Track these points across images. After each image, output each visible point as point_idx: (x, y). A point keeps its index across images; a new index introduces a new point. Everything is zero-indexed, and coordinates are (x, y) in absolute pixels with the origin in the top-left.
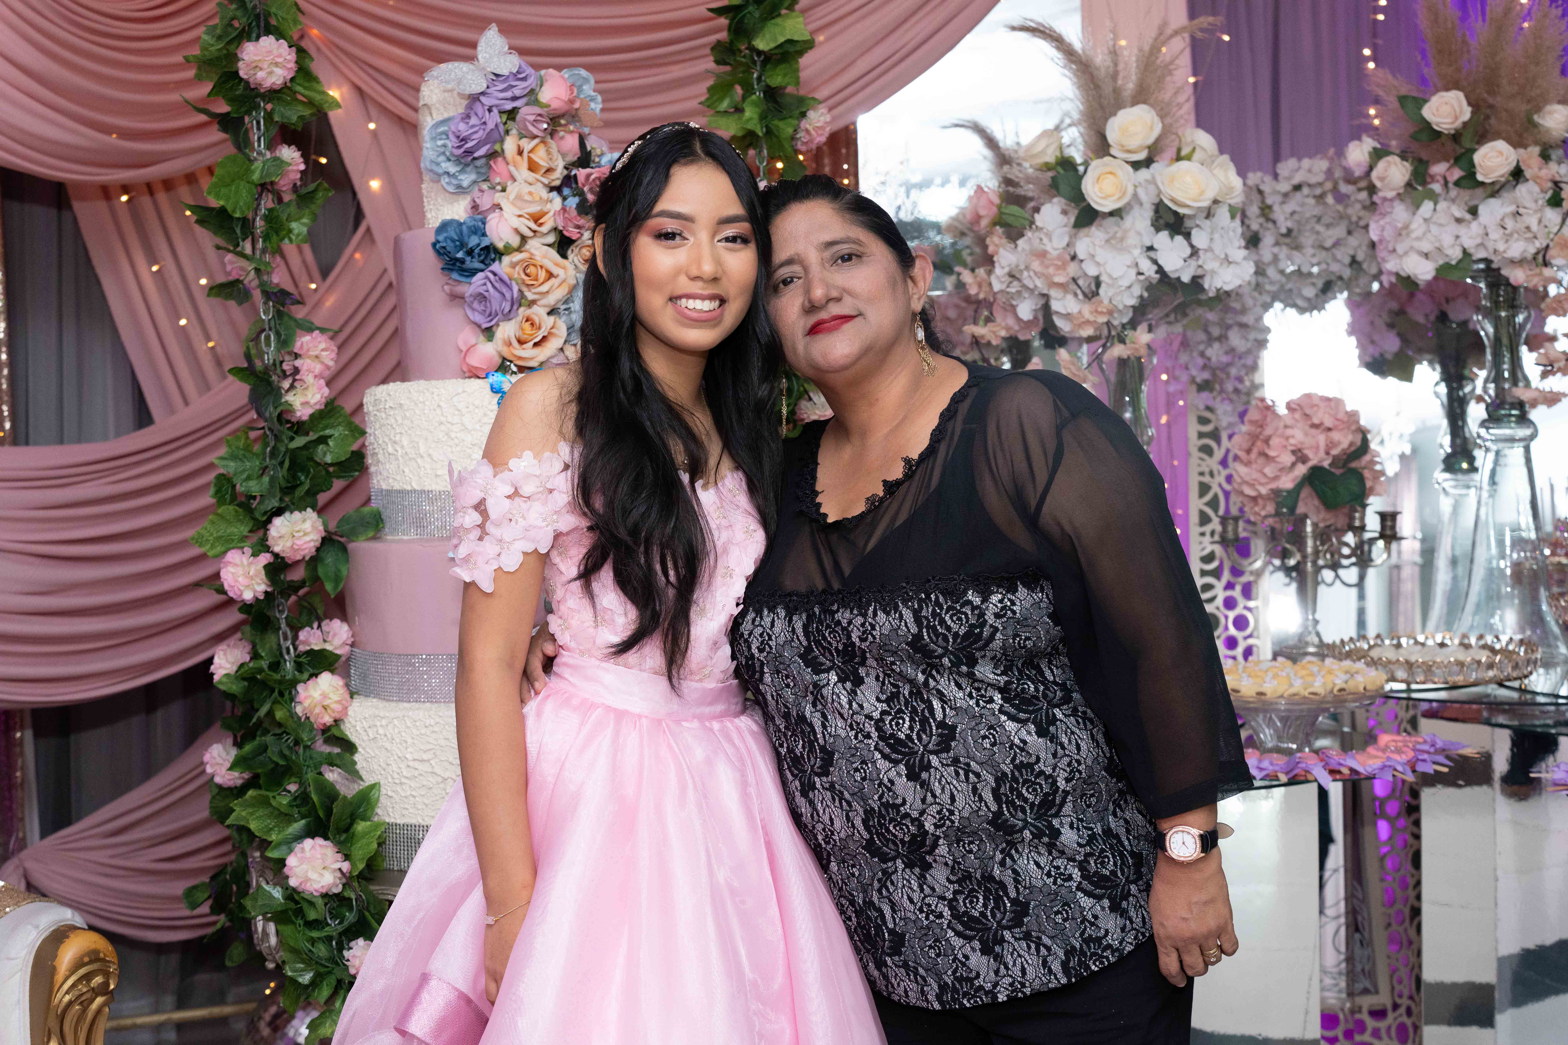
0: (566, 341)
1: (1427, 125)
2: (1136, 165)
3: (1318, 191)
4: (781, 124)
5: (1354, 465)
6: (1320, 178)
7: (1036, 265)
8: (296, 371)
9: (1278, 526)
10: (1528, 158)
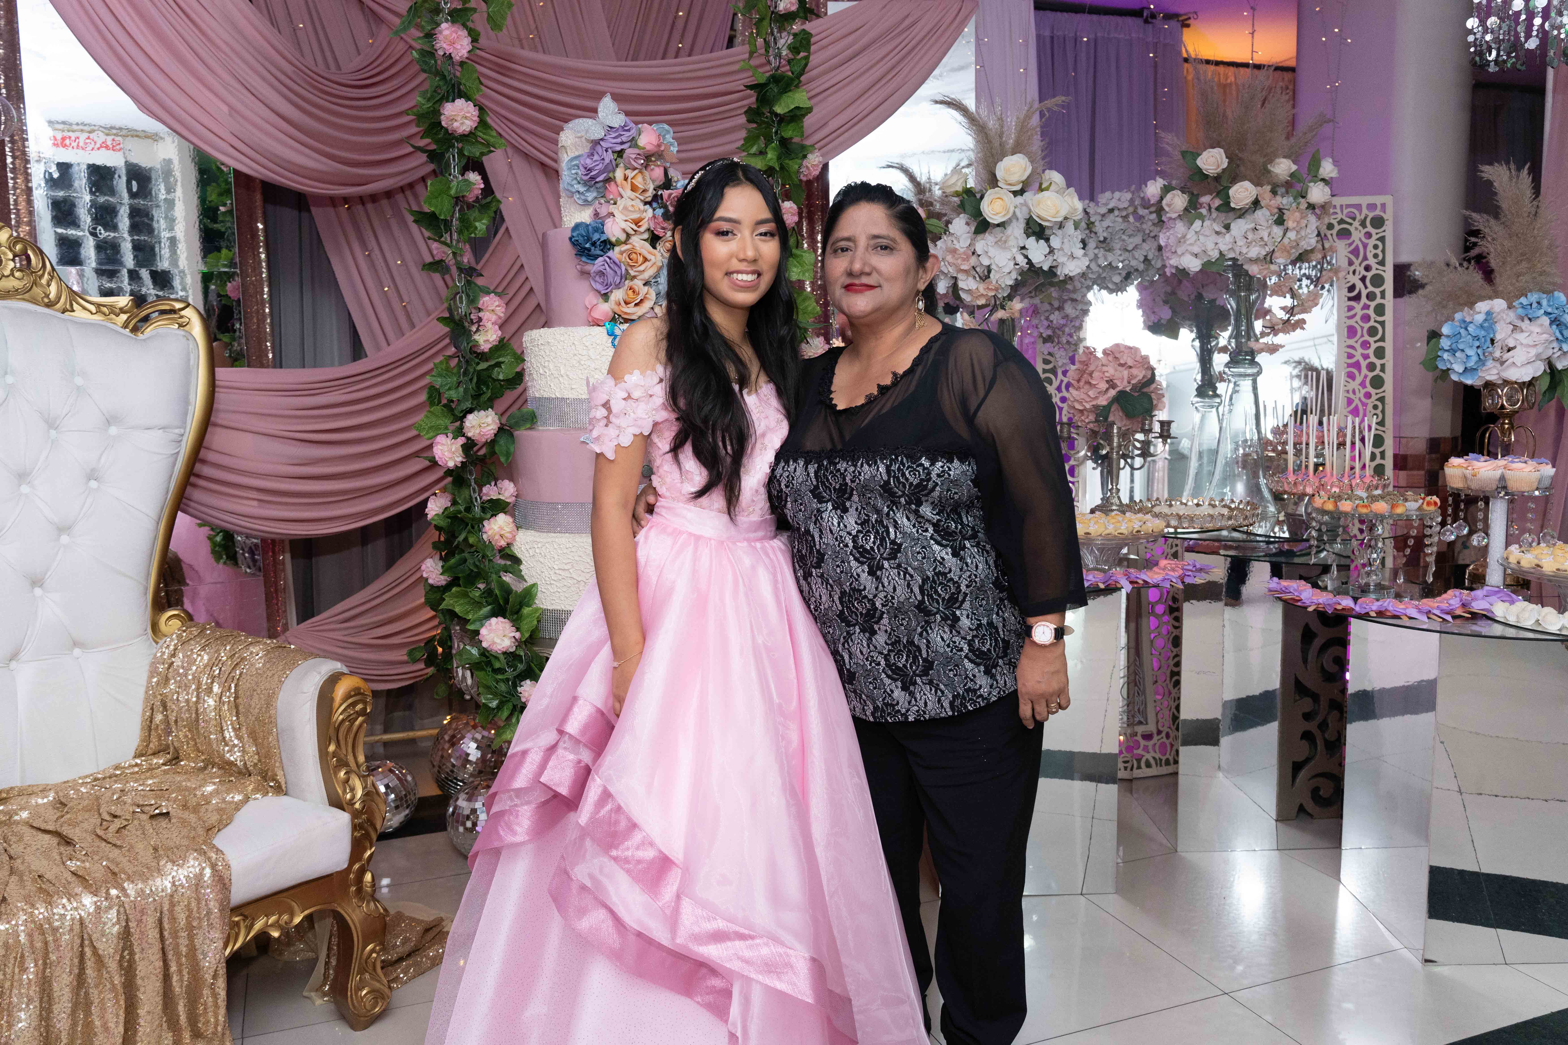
0: (656, 302)
1: (1200, 170)
2: (1015, 193)
3: (1124, 214)
4: (790, 162)
5: (1145, 390)
6: (1126, 205)
7: (949, 258)
9: (1096, 429)
10: (1263, 193)
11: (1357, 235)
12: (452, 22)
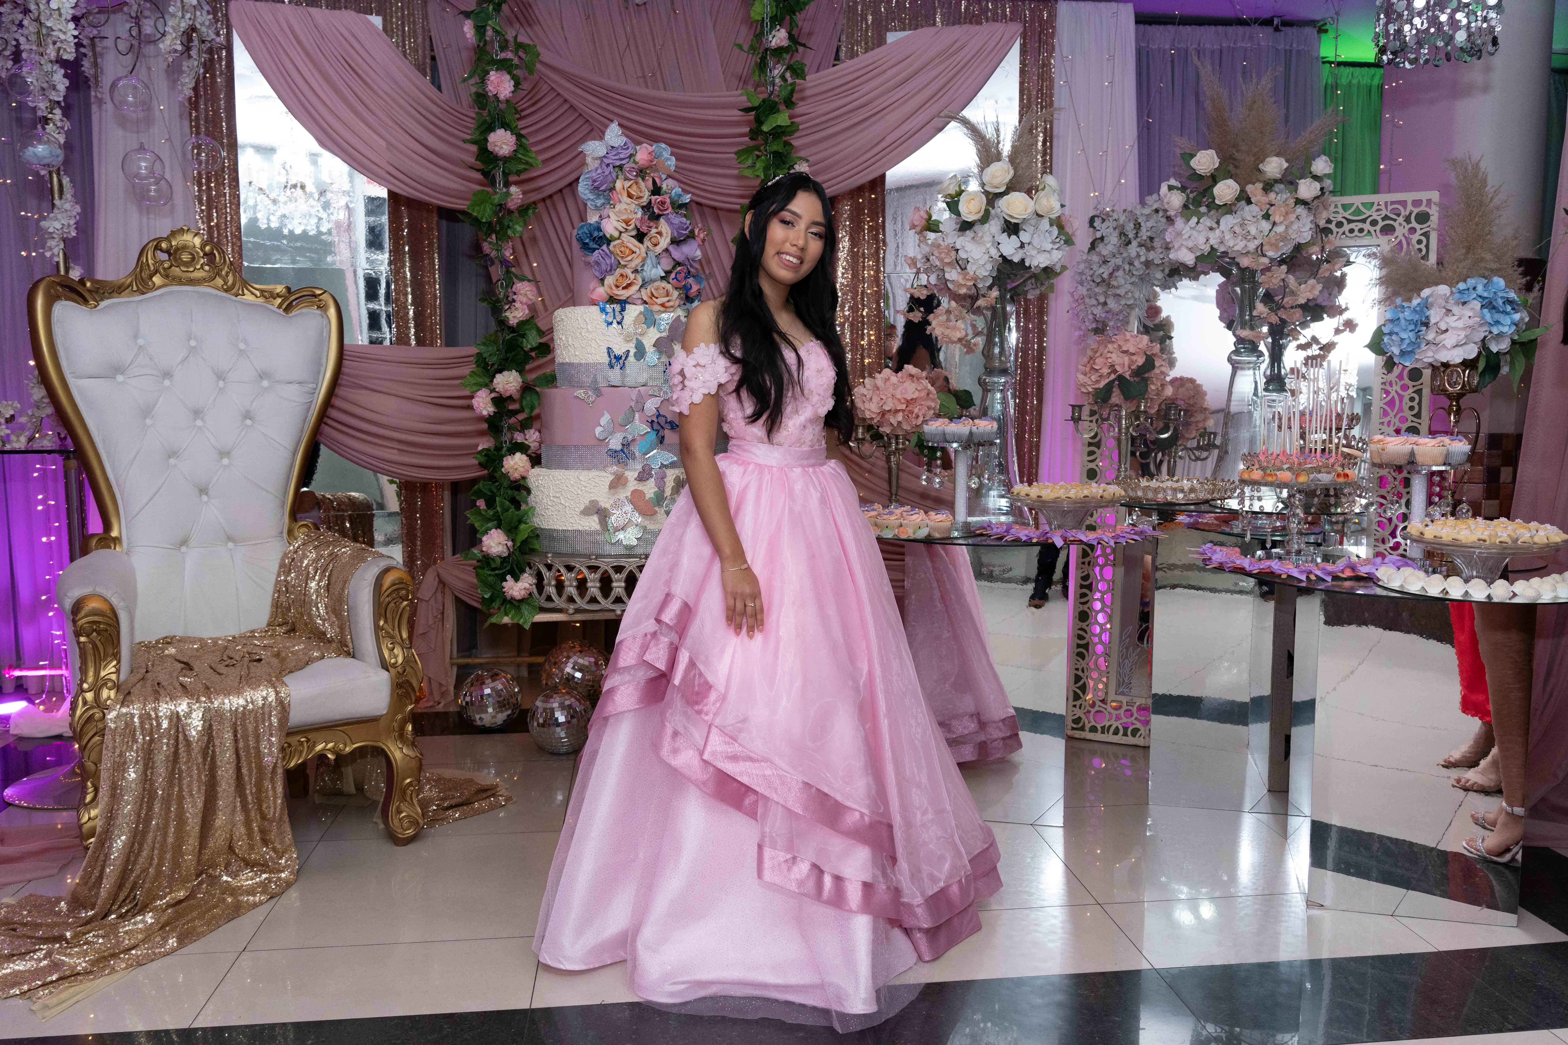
0: (641, 287)
1: (1194, 171)
5: (1146, 375)
7: (936, 253)
8: (514, 301)
10: (1255, 190)
11: (1401, 230)
12: (497, 70)
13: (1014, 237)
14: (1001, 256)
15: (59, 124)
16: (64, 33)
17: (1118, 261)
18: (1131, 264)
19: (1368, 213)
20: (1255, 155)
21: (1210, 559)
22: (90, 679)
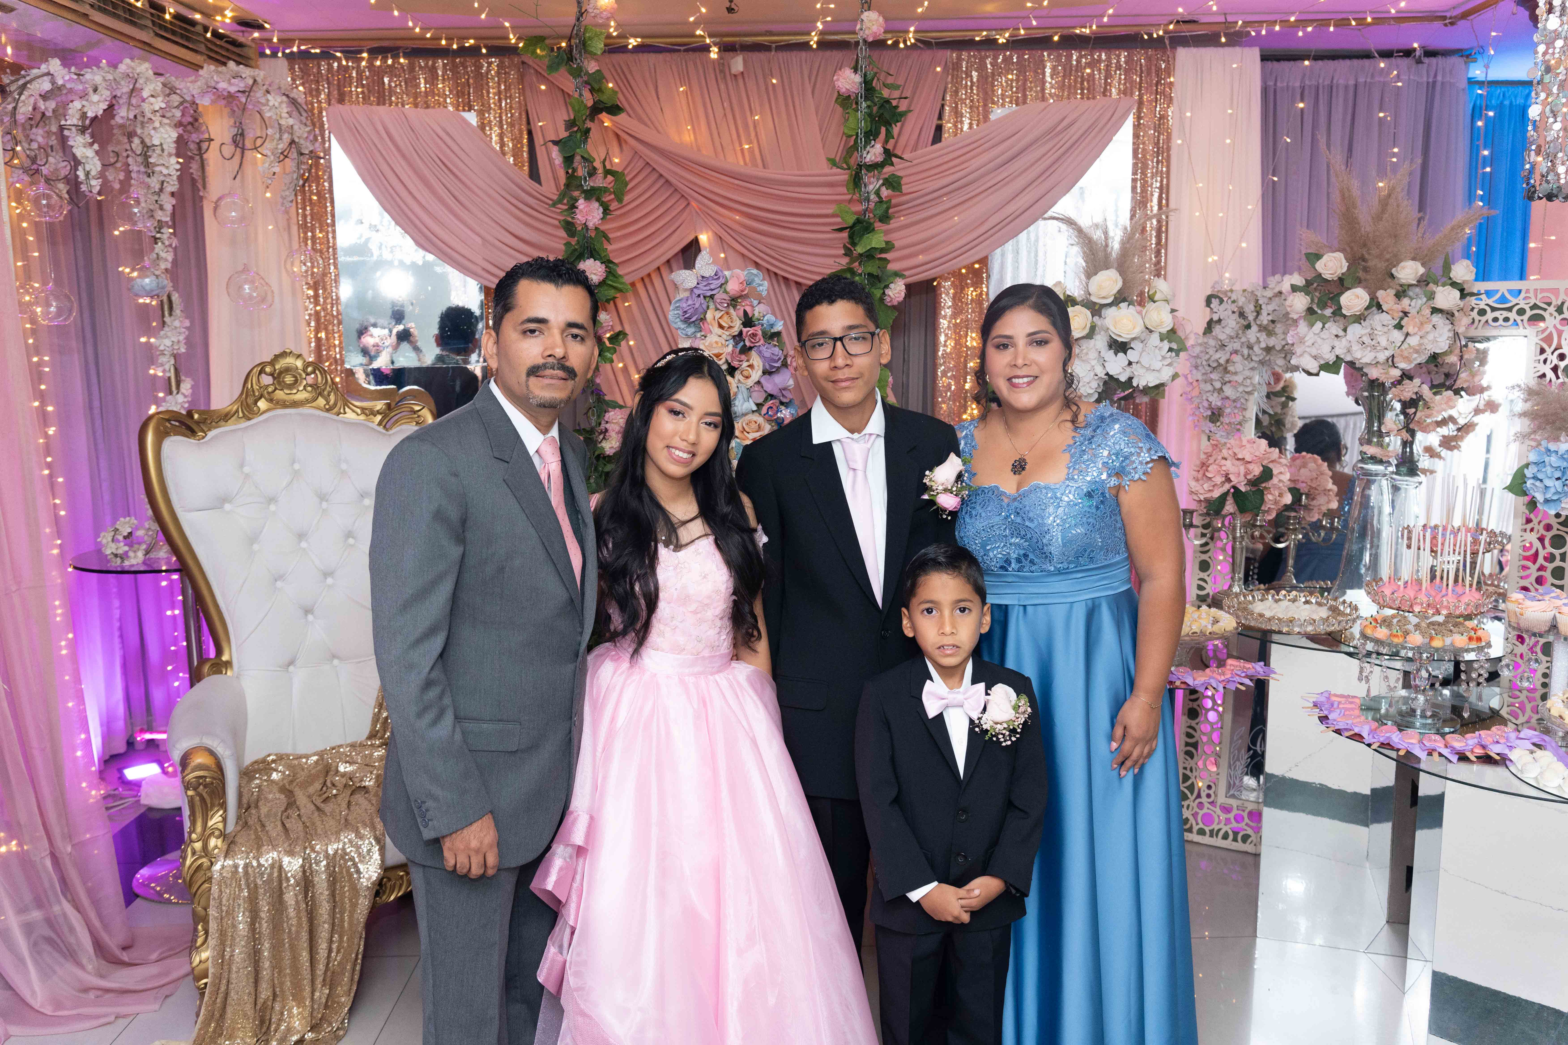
1: (1319, 275)
5: (1262, 485)
8: (606, 430)
10: (1386, 297)
11: (1552, 321)
12: (586, 199)
13: (1121, 355)
14: (1107, 374)
15: (167, 243)
16: (167, 168)
17: (1237, 346)
18: (1250, 347)
19: (1514, 301)
20: (1388, 260)
21: (1326, 717)
22: (199, 829)
